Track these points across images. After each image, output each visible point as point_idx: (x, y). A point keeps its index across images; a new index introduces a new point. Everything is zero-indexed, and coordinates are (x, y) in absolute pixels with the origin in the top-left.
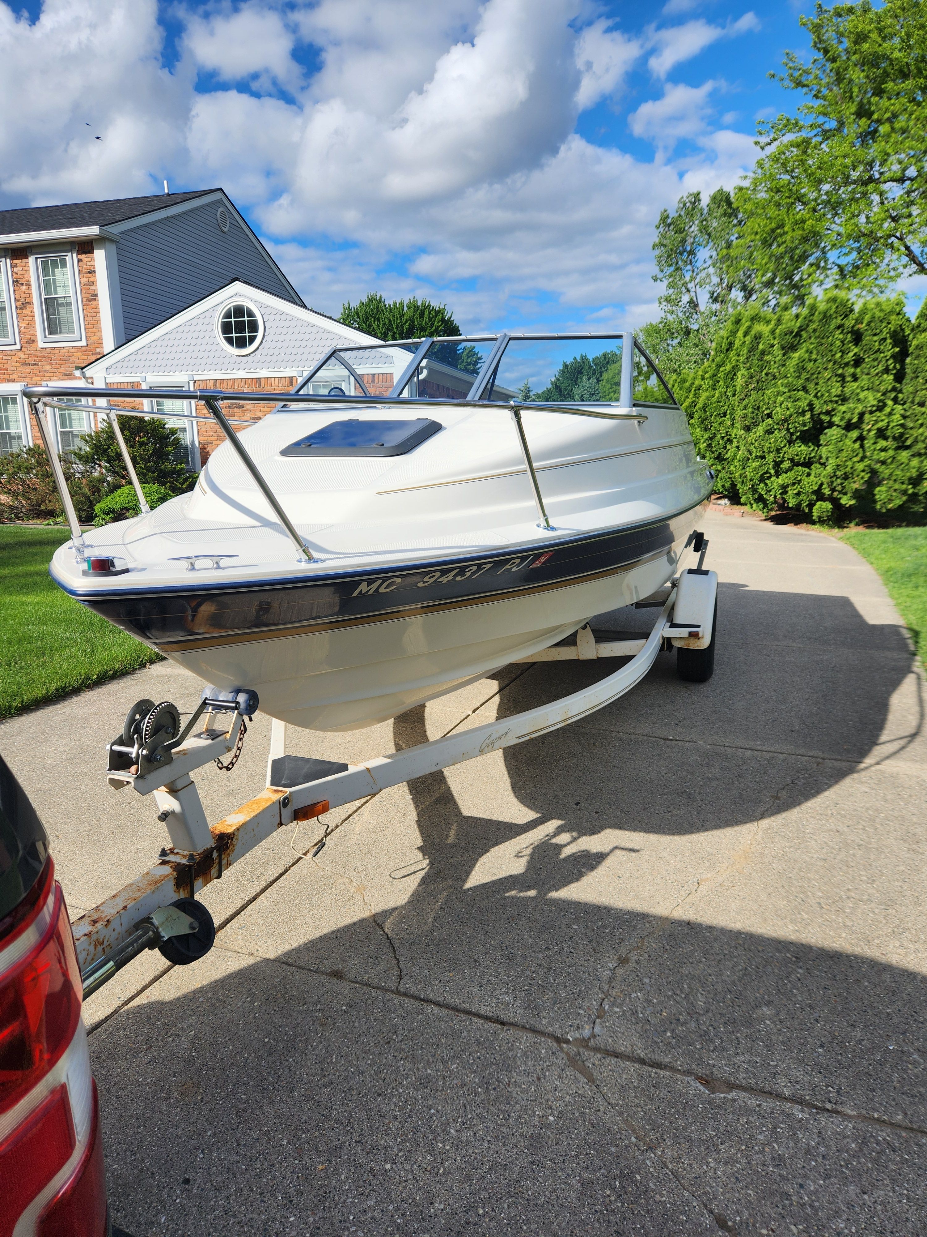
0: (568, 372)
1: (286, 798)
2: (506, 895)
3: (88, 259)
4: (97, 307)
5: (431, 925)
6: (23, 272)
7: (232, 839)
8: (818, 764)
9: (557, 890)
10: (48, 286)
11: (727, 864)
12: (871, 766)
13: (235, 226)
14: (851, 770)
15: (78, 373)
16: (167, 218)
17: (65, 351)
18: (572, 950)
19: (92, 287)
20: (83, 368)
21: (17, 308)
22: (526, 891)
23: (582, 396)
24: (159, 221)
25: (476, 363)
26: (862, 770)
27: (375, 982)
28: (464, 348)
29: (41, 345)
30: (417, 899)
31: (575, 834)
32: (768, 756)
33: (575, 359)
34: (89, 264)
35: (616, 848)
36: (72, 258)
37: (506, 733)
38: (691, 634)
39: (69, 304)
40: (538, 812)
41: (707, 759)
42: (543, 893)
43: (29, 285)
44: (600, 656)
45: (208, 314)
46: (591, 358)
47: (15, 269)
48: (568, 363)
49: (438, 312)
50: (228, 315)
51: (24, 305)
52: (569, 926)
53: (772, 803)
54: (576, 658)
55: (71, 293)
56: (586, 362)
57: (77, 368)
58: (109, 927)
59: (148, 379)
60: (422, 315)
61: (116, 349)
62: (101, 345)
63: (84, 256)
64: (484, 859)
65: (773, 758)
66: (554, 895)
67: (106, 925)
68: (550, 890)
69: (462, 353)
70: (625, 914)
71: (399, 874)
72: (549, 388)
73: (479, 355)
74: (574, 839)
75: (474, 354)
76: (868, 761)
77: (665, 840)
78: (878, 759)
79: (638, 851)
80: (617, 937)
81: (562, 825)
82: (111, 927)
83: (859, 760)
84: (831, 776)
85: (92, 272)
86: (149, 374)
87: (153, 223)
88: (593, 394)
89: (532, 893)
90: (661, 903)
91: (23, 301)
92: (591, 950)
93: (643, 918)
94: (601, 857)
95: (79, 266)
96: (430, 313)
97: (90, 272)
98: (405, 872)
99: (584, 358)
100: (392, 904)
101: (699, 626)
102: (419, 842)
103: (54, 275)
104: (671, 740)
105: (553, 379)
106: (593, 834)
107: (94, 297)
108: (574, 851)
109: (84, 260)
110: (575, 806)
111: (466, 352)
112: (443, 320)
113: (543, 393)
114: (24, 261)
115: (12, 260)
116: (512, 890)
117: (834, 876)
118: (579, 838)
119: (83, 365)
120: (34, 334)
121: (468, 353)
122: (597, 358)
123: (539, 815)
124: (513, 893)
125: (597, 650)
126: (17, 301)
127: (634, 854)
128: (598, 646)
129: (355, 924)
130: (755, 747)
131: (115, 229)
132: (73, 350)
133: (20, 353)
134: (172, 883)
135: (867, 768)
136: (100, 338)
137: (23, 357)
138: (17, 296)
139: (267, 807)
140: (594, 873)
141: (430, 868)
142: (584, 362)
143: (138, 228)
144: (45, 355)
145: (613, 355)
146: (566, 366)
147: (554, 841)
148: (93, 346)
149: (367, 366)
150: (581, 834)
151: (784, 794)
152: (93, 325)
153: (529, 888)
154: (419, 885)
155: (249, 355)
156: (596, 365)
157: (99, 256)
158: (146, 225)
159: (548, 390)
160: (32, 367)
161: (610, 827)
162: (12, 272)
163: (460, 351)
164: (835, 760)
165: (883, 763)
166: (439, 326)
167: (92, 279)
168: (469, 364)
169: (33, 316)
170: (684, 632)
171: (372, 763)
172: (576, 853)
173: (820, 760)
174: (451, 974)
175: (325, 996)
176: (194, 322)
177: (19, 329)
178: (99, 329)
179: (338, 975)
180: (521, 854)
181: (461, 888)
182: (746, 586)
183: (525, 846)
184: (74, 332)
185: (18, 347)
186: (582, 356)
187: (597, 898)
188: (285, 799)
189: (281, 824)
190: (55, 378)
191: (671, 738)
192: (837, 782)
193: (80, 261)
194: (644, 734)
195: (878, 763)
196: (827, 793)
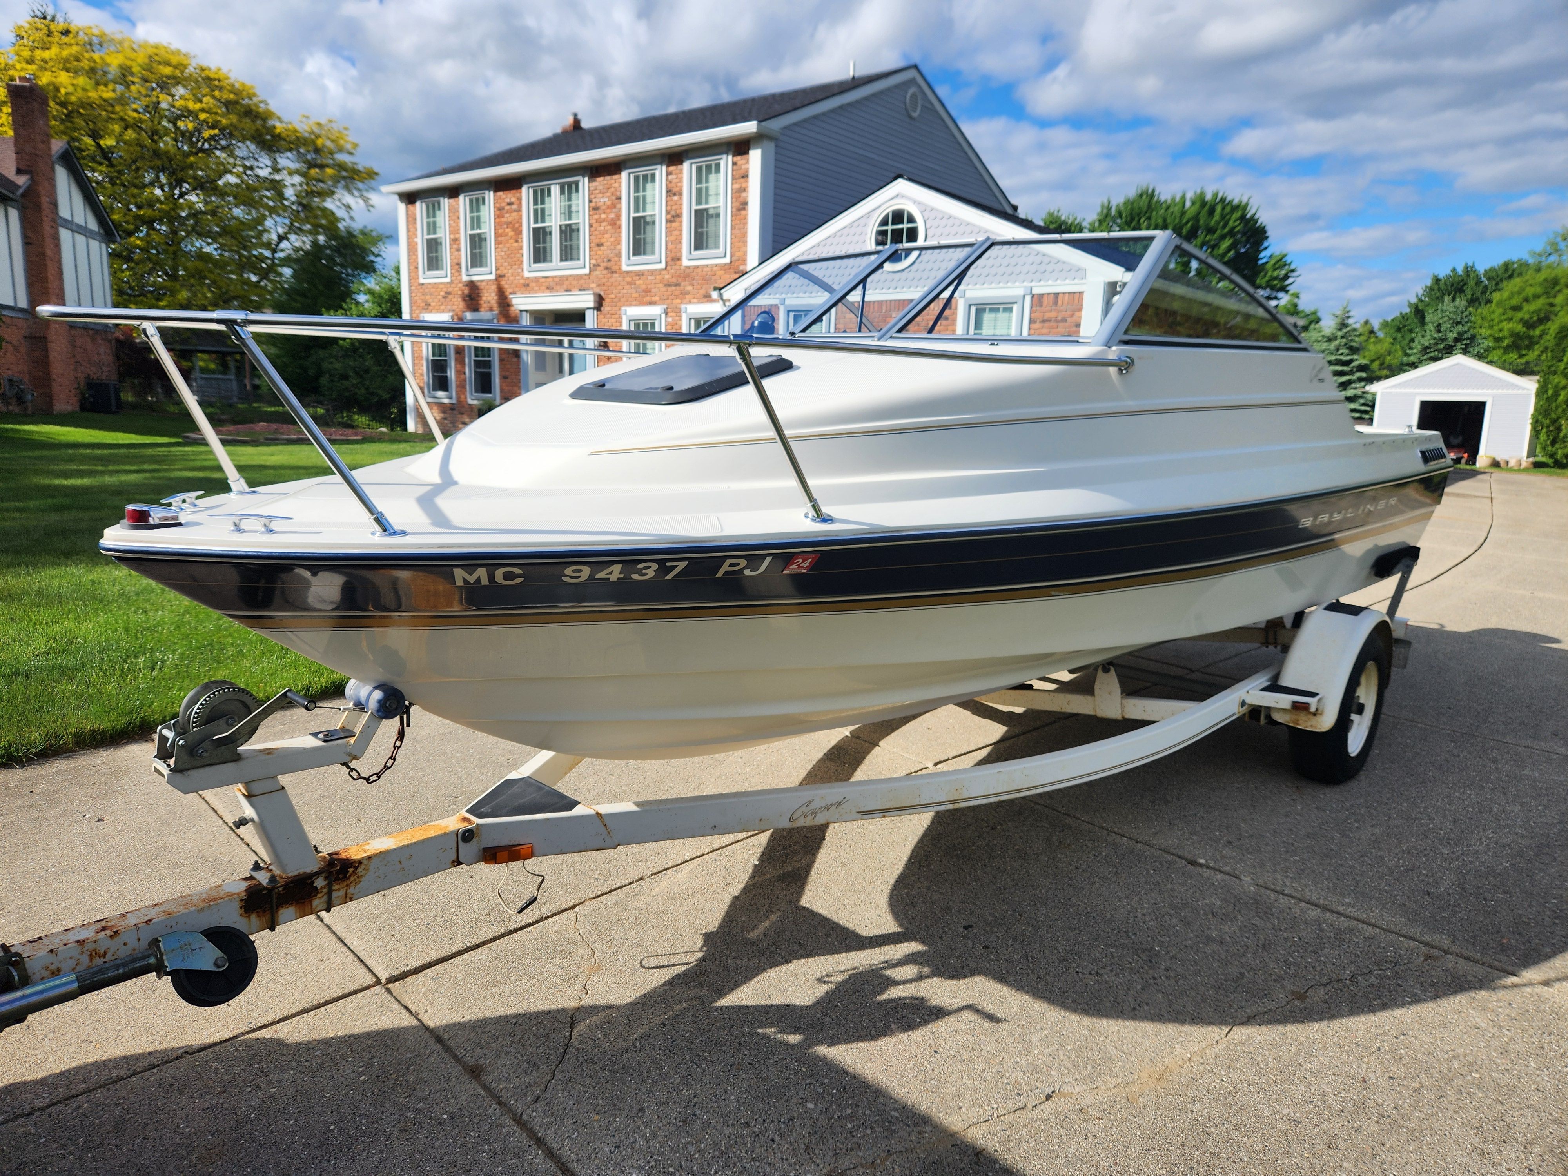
0: (1439, 289)
1: (470, 830)
2: (760, 1031)
3: (743, 162)
4: (745, 218)
5: (629, 1042)
6: (677, 180)
7: (356, 868)
8: (1428, 957)
9: (831, 1044)
10: (701, 195)
11: (1120, 1080)
12: (1530, 984)
13: (929, 109)
14: (1483, 983)
15: (715, 295)
16: (842, 107)
17: (708, 269)
18: (777, 1138)
19: (744, 195)
20: (720, 289)
21: (667, 221)
22: (789, 1034)
23: (1439, 325)
24: (833, 111)
25: (1286, 277)
26: (1505, 987)
27: (505, 1096)
28: (1271, 256)
29: (685, 262)
30: (647, 1002)
31: (926, 970)
32: (1344, 923)
33: (1454, 270)
34: (743, 167)
35: (970, 1007)
36: (726, 161)
37: (839, 804)
38: (1296, 706)
39: (718, 215)
40: (901, 925)
41: (1231, 907)
42: (810, 1042)
43: (680, 194)
44: (1127, 716)
45: (862, 221)
46: (1481, 268)
47: (670, 177)
48: (1441, 277)
49: (1235, 208)
50: (884, 222)
51: (674, 217)
52: (804, 1101)
53: (1284, 1003)
54: (1092, 713)
55: (721, 203)
56: (1472, 275)
57: (715, 289)
58: (116, 939)
59: (788, 302)
60: (1212, 211)
61: (760, 264)
62: (744, 261)
63: (739, 158)
64: (773, 973)
65: (1351, 930)
66: (823, 1050)
67: (111, 936)
68: (821, 1042)
69: (1267, 263)
70: (896, 1110)
71: (654, 962)
72: (1404, 312)
73: (1292, 267)
74: (920, 977)
75: (1285, 265)
76: (1530, 974)
77: (1053, 1014)
78: (1552, 975)
79: (999, 1021)
80: (855, 1140)
81: (919, 952)
82: (118, 940)
83: (1510, 969)
84: (1433, 985)
85: (745, 176)
86: (789, 295)
87: (824, 114)
88: (1458, 323)
89: (794, 1039)
90: (964, 1109)
91: (673, 213)
92: (803, 1146)
93: (916, 1125)
94: (939, 1013)
95: (733, 170)
96: (1223, 209)
97: (743, 177)
98: (663, 961)
99: (1469, 270)
100: (611, 1000)
101: (1313, 695)
102: (713, 927)
103: (707, 181)
104: (1201, 865)
105: (1414, 300)
106: (952, 977)
107: (744, 205)
108: (903, 995)
109: (739, 163)
110: (961, 930)
111: (1273, 262)
112: (1243, 217)
113: (1393, 320)
114: (679, 167)
115: (668, 166)
116: (772, 1025)
117: (1288, 1154)
118: (927, 977)
119: (722, 286)
120: (680, 251)
121: (1275, 264)
122: (1492, 269)
123: (900, 930)
124: (770, 1031)
125: (1123, 707)
126: (668, 212)
127: (987, 1024)
128: (1125, 701)
129: (549, 1012)
130: (1334, 907)
131: (775, 125)
132: (715, 268)
133: (664, 272)
134: (237, 905)
135: (1515, 986)
136: (745, 254)
137: (667, 277)
138: (669, 208)
139: (432, 838)
140: (904, 1036)
141: (697, 965)
142: (1468, 276)
143: (805, 121)
144: (688, 274)
145: (1521, 265)
146: (1437, 280)
147: (889, 973)
148: (737, 263)
149: (1050, 282)
150: (938, 972)
151: (1318, 995)
152: (740, 238)
153: (796, 1030)
154: (664, 984)
155: (903, 270)
156: (1489, 279)
157: (755, 156)
158: (815, 117)
159: (1403, 316)
160: (673, 288)
161: (985, 975)
162: (667, 180)
163: (1264, 261)
164: (1468, 959)
165: (1557, 985)
166: (1236, 227)
167: (744, 185)
168: (1275, 278)
169: (681, 231)
170: (1284, 701)
171: (606, 809)
172: (905, 998)
173: (1436, 952)
174: (597, 1117)
175: (438, 1094)
176: (845, 231)
177: (667, 245)
178: (745, 243)
179: (475, 1072)
180: (826, 979)
181: (711, 1003)
182: (1557, 641)
183: (842, 969)
184: (719, 248)
185: (663, 265)
186: (1466, 267)
187: (877, 1073)
188: (465, 832)
189: (457, 862)
190: (695, 300)
191: (1202, 861)
192: (1436, 997)
193: (734, 164)
194: (1163, 847)
195: (1546, 983)
196: (1398, 1012)
